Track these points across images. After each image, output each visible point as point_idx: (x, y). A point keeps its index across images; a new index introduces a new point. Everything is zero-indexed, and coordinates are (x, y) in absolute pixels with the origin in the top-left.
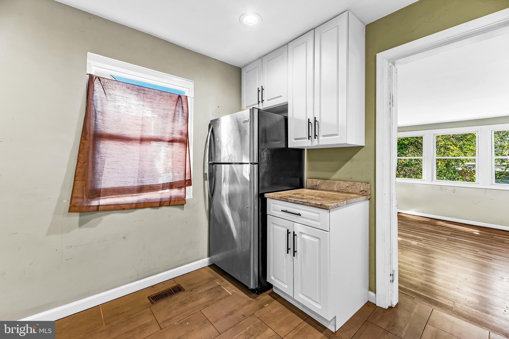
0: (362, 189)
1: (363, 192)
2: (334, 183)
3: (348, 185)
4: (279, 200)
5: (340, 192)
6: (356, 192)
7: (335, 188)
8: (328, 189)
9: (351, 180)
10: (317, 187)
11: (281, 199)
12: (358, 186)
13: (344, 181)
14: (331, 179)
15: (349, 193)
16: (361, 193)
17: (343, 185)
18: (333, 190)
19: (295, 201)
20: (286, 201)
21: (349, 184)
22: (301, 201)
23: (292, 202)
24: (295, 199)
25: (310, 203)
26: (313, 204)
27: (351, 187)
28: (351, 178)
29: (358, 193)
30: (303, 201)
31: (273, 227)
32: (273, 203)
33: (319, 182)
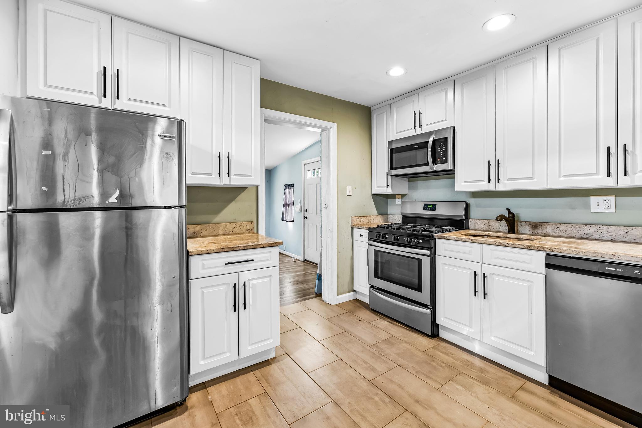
0: (248, 228)
1: (249, 231)
2: (219, 227)
3: (234, 226)
4: (219, 252)
5: (227, 234)
6: (243, 232)
7: (221, 231)
8: (211, 235)
9: (235, 221)
10: (195, 234)
11: (224, 250)
12: (245, 226)
13: (231, 223)
14: (212, 223)
15: (236, 234)
16: (247, 232)
17: (230, 227)
18: (217, 234)
19: (245, 247)
20: (232, 251)
21: (236, 226)
22: (253, 245)
23: (240, 249)
24: (245, 245)
25: (264, 245)
26: (267, 245)
27: (238, 228)
28: (235, 219)
29: (245, 232)
30: (255, 245)
31: (203, 293)
32: (202, 260)
33: (198, 228)
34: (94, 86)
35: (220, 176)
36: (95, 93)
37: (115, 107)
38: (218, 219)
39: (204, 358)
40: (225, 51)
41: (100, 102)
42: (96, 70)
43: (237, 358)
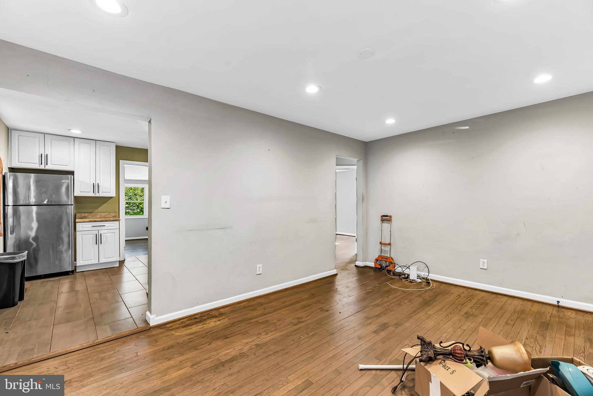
1: (114, 217)
2: (97, 214)
3: (106, 214)
12: (112, 214)
14: (94, 212)
17: (103, 214)
27: (108, 215)
29: (111, 217)
31: (82, 236)
32: (82, 225)
33: (86, 215)
34: (37, 160)
35: (94, 193)
36: (38, 163)
37: (46, 168)
38: (96, 211)
39: (83, 261)
40: (96, 141)
41: (40, 166)
42: (38, 154)
43: (98, 263)
